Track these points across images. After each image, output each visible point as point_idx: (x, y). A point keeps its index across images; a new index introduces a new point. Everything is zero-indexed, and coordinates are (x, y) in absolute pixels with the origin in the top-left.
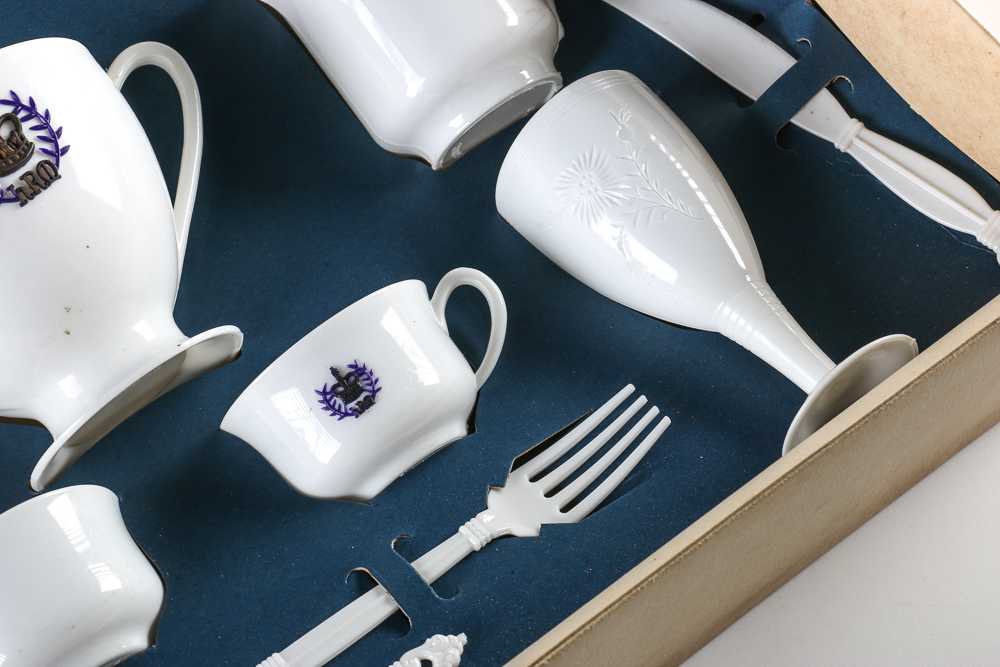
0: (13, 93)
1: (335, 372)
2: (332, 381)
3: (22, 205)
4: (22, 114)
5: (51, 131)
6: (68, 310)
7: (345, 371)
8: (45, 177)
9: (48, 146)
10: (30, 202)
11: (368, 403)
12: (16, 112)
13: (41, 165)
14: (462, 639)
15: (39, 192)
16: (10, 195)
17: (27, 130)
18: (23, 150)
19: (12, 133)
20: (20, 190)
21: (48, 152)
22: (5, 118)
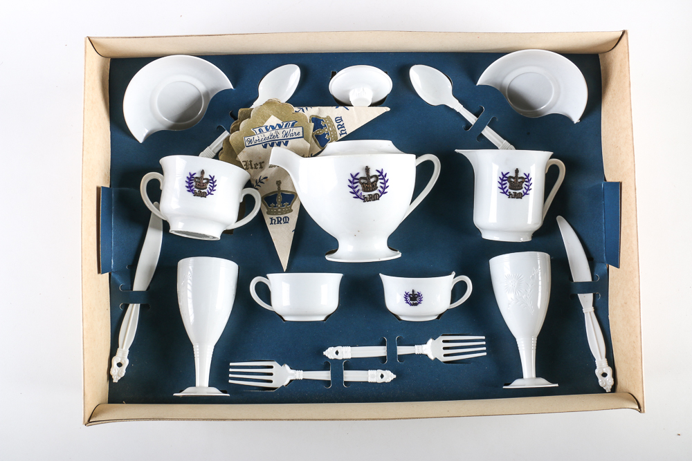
0: (382, 170)
1: (413, 291)
2: (411, 293)
3: (364, 201)
4: (381, 177)
5: (385, 186)
6: (359, 231)
7: (416, 293)
8: (375, 198)
10: (367, 202)
11: (416, 304)
12: (379, 176)
13: (376, 194)
14: (395, 376)
15: (371, 201)
16: (363, 198)
17: (379, 184)
18: (375, 188)
19: (374, 182)
20: (366, 198)
21: (380, 191)
22: (375, 176)
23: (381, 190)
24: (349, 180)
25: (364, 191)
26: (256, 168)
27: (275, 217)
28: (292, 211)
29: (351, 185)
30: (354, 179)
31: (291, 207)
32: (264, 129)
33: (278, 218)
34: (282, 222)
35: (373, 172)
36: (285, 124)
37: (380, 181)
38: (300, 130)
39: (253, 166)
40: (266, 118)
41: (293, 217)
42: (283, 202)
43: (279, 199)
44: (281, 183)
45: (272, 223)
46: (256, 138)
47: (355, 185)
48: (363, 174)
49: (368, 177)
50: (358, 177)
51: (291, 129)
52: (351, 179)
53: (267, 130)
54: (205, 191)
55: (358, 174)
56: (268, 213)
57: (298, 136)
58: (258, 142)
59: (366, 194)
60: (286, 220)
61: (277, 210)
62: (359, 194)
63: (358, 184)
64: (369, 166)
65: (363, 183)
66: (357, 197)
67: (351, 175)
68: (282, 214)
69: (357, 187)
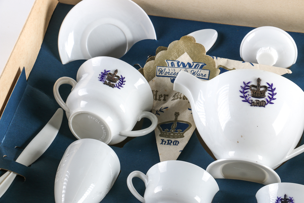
0: (272, 84)
1: (285, 196)
2: (283, 197)
3: (251, 106)
4: (270, 89)
5: (273, 97)
6: (242, 137)
7: (288, 197)
8: (262, 105)
10: (253, 107)
12: (269, 88)
13: (263, 101)
15: (257, 106)
16: (250, 102)
17: (267, 94)
18: (262, 95)
19: (263, 90)
20: (253, 102)
21: (267, 100)
22: (265, 87)
23: (269, 100)
24: (241, 87)
25: (253, 96)
26: (159, 100)
27: (166, 139)
28: (183, 137)
29: (242, 90)
30: (246, 87)
31: (183, 134)
32: (175, 63)
33: (168, 141)
34: (172, 144)
35: (263, 83)
36: (195, 64)
37: (268, 92)
38: (207, 72)
39: (158, 98)
40: (180, 53)
41: (183, 142)
42: (177, 129)
43: (175, 126)
44: (179, 115)
45: (162, 143)
46: (167, 70)
47: (246, 91)
48: (254, 83)
49: (258, 86)
50: (249, 85)
51: (200, 70)
52: (243, 86)
53: (179, 66)
54: (115, 84)
55: (249, 83)
56: (161, 136)
57: (203, 77)
58: (167, 75)
59: (254, 99)
60: (176, 143)
61: (170, 134)
62: (247, 98)
63: (249, 90)
64: (261, 78)
65: (253, 90)
66: (247, 101)
67: (244, 83)
68: (174, 138)
69: (246, 92)
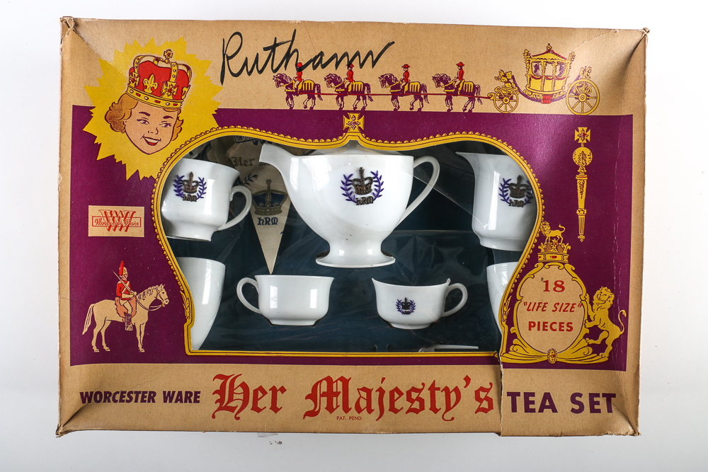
0: (377, 172)
1: (406, 299)
2: (403, 301)
3: (357, 204)
4: (376, 179)
5: (380, 188)
6: (351, 235)
7: (409, 301)
8: (369, 201)
9: (376, 193)
11: (408, 313)
12: (374, 178)
13: (370, 197)
15: (364, 204)
16: (356, 200)
17: (373, 187)
18: (369, 190)
19: (368, 184)
20: (359, 201)
21: (373, 194)
22: (370, 178)
24: (342, 182)
25: (358, 194)
27: (263, 217)
28: (281, 212)
29: (343, 186)
30: (347, 181)
31: (280, 208)
33: (266, 218)
34: (271, 222)
35: (367, 174)
37: (374, 183)
39: (243, 162)
41: (283, 219)
42: (272, 202)
43: (268, 199)
44: (271, 182)
45: (259, 224)
47: (348, 187)
48: (356, 176)
49: (362, 179)
50: (352, 178)
52: (345, 181)
55: (351, 175)
56: (257, 214)
59: (359, 197)
60: (275, 222)
61: (265, 210)
62: (352, 196)
63: (351, 186)
64: (364, 168)
65: (356, 185)
66: (350, 200)
67: (345, 176)
68: (271, 214)
69: (350, 189)
